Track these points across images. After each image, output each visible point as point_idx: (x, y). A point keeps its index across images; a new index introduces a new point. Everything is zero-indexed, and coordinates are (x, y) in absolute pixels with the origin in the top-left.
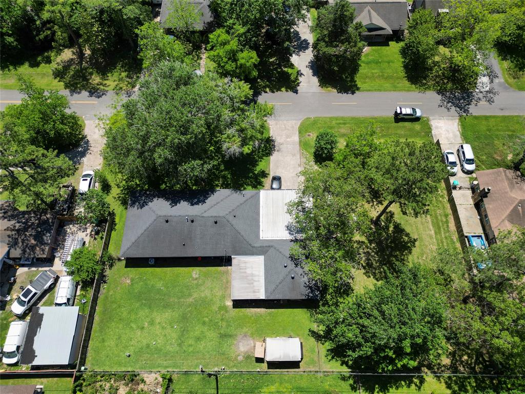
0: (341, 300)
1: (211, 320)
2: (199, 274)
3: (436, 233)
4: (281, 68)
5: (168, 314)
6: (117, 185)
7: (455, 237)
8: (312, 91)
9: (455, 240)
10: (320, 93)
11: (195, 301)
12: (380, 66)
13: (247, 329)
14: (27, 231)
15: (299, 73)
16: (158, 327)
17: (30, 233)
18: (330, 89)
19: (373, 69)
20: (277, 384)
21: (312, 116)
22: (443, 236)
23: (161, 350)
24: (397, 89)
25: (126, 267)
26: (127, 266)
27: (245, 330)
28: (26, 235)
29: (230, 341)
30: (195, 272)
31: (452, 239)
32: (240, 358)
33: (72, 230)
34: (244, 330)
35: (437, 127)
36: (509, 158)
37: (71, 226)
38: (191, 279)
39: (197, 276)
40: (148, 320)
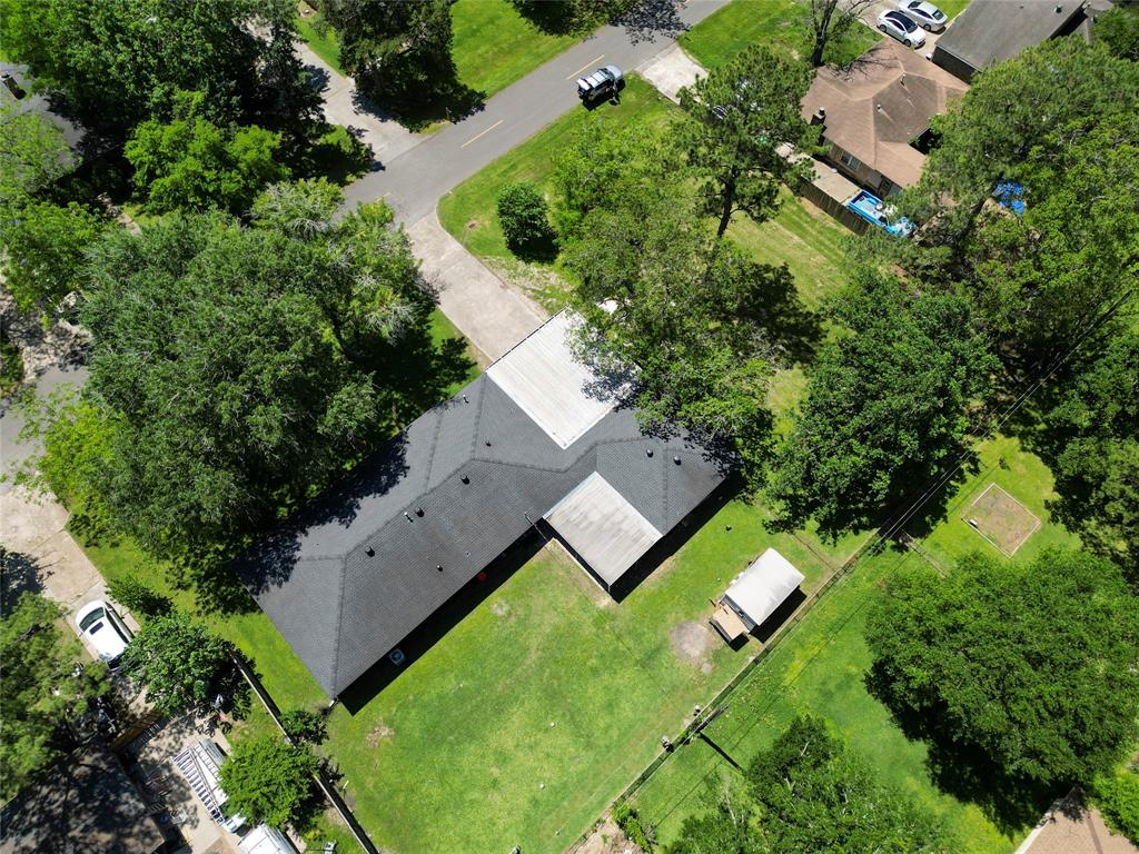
0: (768, 442)
1: (602, 656)
2: (507, 602)
3: (801, 236)
4: (310, 145)
5: (517, 718)
6: (179, 586)
7: (830, 222)
8: (406, 149)
9: (835, 227)
10: (422, 143)
11: (543, 651)
12: (484, 37)
13: (674, 614)
14: (69, 829)
15: (353, 134)
16: (520, 754)
17: (81, 827)
18: (433, 125)
19: (477, 48)
20: (798, 652)
21: (448, 190)
22: (814, 233)
23: (565, 785)
24: (545, 57)
25: (353, 713)
26: (353, 710)
27: (670, 618)
28: (73, 839)
29: (664, 658)
30: (496, 604)
31: (830, 228)
32: (706, 669)
33: (164, 748)
34: (669, 621)
35: (659, 79)
36: (796, 57)
37: (152, 742)
38: (499, 623)
39: (506, 608)
40: (491, 759)
